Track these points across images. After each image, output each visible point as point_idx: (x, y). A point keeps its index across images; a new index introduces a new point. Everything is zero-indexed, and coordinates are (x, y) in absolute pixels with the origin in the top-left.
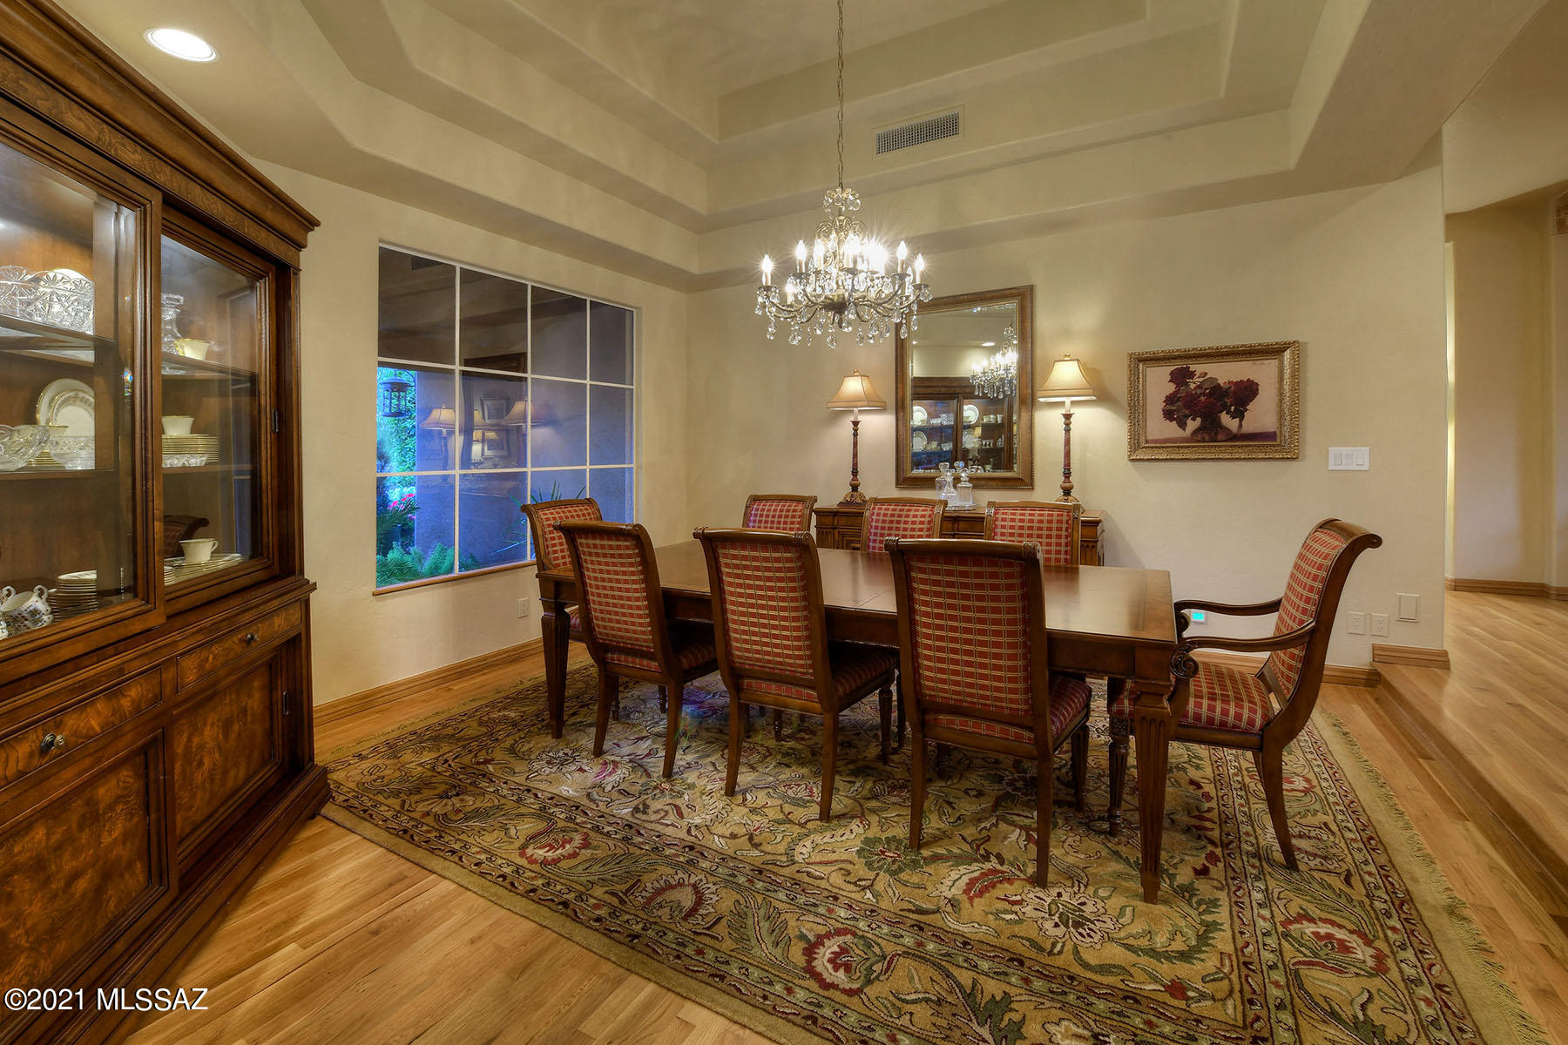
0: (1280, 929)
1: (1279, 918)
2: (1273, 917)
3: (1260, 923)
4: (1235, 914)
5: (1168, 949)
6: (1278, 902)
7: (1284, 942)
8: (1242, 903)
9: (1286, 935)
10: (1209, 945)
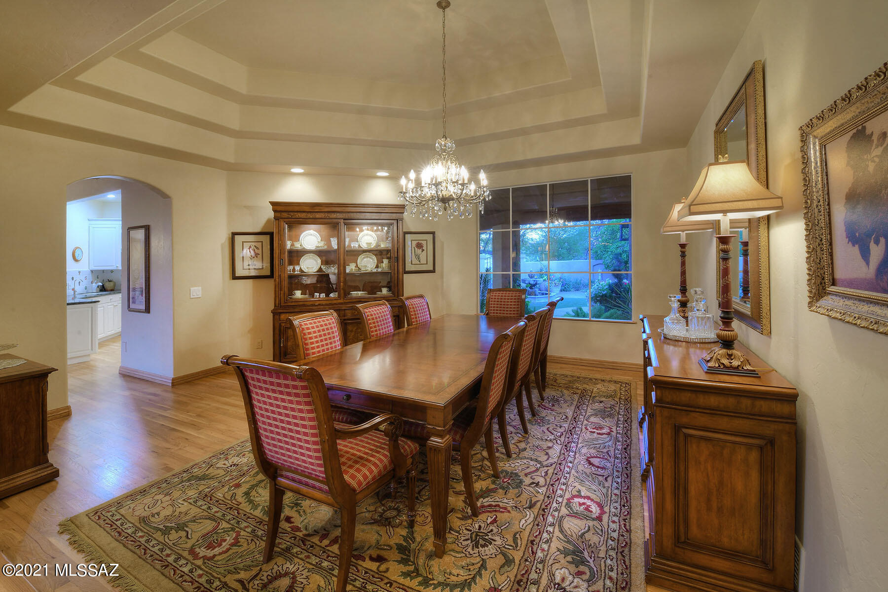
0: (237, 529)
1: (242, 533)
2: (245, 531)
3: (245, 524)
4: (256, 518)
5: (254, 490)
6: (251, 538)
7: (230, 526)
8: (260, 525)
9: (233, 529)
10: (247, 502)
